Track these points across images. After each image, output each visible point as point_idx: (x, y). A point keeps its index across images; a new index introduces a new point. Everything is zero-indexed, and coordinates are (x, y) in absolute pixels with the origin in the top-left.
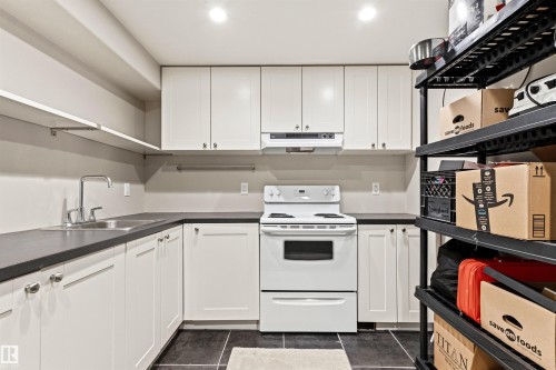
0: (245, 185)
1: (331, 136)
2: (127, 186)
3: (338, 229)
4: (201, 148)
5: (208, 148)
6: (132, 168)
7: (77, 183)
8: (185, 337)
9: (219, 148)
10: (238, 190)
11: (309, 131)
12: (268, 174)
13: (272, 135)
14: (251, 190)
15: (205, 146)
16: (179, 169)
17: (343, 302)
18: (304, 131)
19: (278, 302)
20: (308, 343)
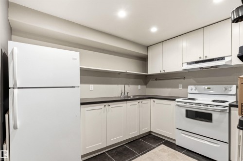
0: (180, 85)
1: (222, 59)
2: (139, 86)
3: (215, 108)
4: (159, 72)
5: (162, 72)
6: (141, 80)
7: (123, 86)
8: (151, 136)
9: (166, 72)
10: (178, 87)
11: (207, 59)
12: (192, 80)
13: (188, 63)
14: (183, 87)
15: (161, 71)
16: (156, 80)
17: (219, 146)
18: (205, 59)
19: (183, 135)
20: (195, 157)
